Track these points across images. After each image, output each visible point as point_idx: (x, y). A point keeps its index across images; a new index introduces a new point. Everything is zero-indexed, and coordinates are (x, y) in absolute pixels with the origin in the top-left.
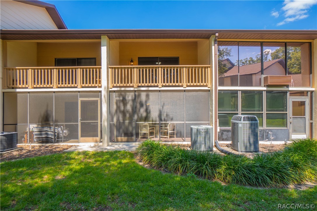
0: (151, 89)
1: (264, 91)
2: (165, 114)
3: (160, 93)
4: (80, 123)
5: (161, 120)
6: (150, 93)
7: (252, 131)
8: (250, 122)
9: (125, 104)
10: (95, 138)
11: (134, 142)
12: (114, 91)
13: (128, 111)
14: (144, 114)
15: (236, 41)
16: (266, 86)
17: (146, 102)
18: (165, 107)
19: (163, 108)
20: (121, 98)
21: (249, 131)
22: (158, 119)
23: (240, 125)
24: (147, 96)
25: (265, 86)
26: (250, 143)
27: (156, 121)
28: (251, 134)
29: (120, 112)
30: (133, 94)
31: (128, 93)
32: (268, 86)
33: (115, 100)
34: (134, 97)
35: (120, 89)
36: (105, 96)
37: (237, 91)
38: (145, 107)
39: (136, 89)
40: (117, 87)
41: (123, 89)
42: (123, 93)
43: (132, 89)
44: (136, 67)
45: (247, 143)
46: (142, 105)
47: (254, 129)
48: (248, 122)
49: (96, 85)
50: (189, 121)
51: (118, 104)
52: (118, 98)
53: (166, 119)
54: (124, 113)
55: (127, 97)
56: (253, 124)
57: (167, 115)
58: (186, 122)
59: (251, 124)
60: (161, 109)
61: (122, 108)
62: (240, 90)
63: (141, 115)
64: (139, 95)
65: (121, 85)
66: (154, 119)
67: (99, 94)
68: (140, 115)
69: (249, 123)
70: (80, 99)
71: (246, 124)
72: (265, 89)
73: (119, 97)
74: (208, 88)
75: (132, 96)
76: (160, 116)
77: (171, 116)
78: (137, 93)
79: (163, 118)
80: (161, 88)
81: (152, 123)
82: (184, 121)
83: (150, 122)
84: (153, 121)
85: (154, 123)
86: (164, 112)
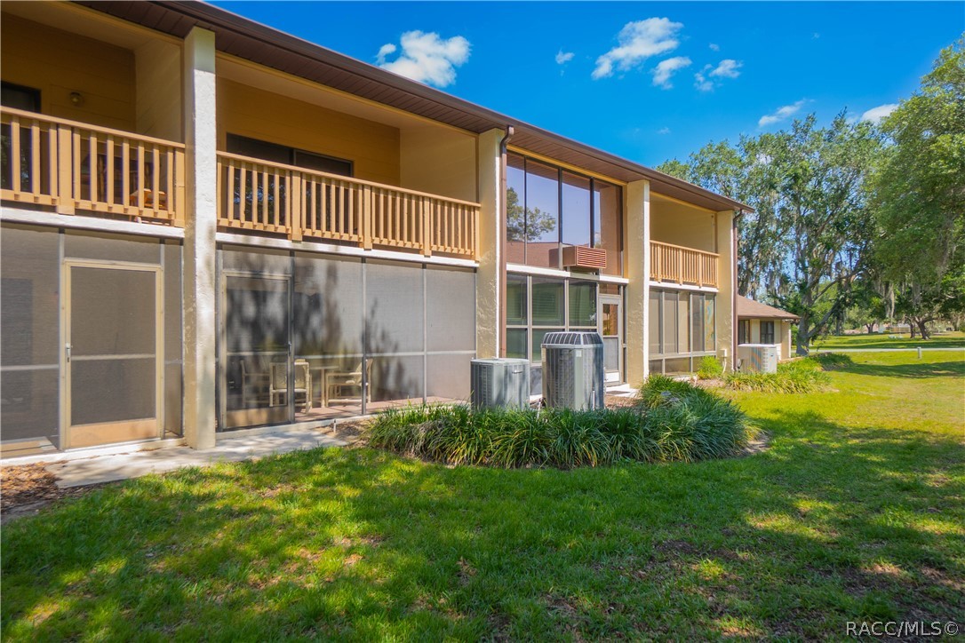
0: (342, 249)
1: (567, 278)
2: (379, 334)
4: (69, 364)
5: (367, 349)
9: (260, 297)
10: (142, 424)
12: (220, 246)
13: (270, 323)
14: (323, 333)
15: (522, 155)
16: (568, 269)
17: (328, 290)
18: (379, 312)
19: (373, 312)
20: (247, 274)
22: (359, 346)
23: (578, 354)
24: (332, 273)
25: (565, 269)
27: (354, 353)
29: (244, 322)
30: (287, 261)
31: (271, 259)
32: (575, 269)
33: (225, 278)
34: (289, 272)
39: (300, 246)
40: (230, 230)
42: (253, 256)
44: (298, 172)
46: (315, 302)
49: (133, 211)
50: (434, 350)
52: (234, 273)
53: (381, 346)
54: (256, 327)
55: (266, 274)
56: (597, 350)
57: (384, 336)
58: (429, 353)
59: (595, 350)
60: (369, 319)
61: (250, 310)
62: (530, 275)
63: (314, 334)
65: (248, 225)
66: (350, 347)
67: (160, 248)
68: (309, 336)
71: (589, 349)
72: (567, 274)
73: (239, 267)
74: (477, 262)
75: (285, 270)
76: (366, 337)
77: (393, 337)
78: (298, 260)
79: (373, 345)
80: (370, 250)
81: (345, 359)
82: (423, 350)
83: (337, 353)
84: (345, 352)
85: (349, 356)
86: (376, 327)
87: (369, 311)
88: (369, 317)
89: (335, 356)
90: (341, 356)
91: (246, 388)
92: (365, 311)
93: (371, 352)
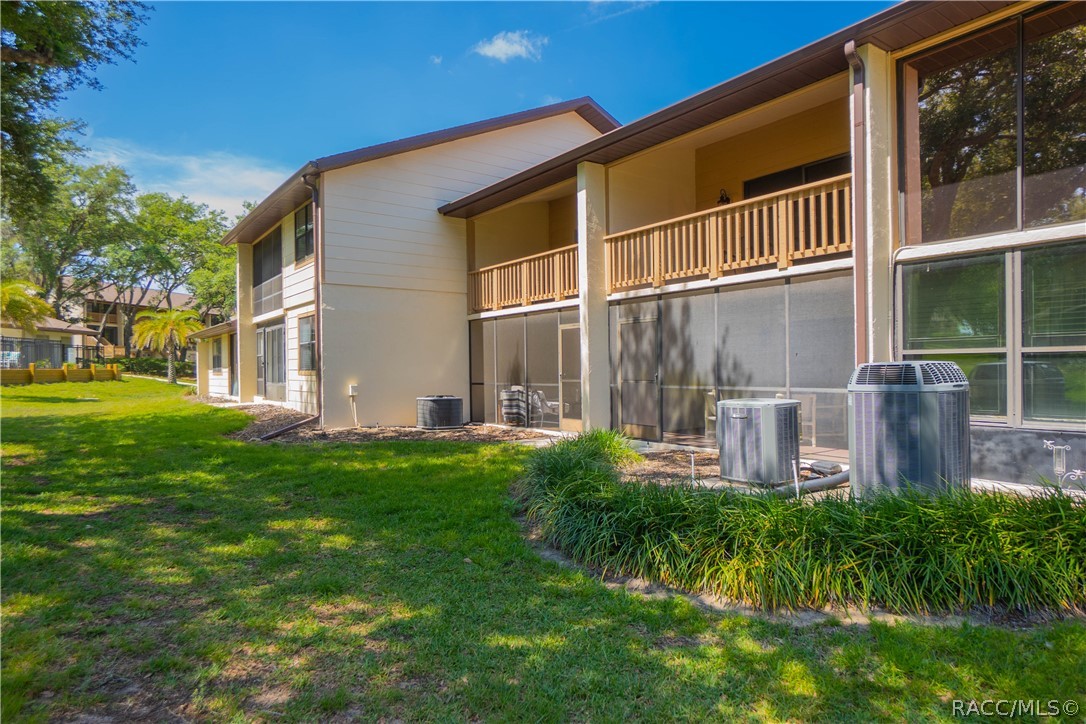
0: (692, 285)
2: (730, 363)
3: (716, 295)
4: (561, 384)
5: (719, 379)
6: (693, 299)
7: (890, 426)
8: (884, 387)
9: (638, 337)
11: (657, 441)
12: (618, 302)
13: (645, 357)
14: (679, 365)
17: (683, 329)
18: (730, 341)
19: (724, 342)
20: (631, 320)
21: (877, 423)
22: (711, 379)
24: (686, 309)
26: (881, 473)
27: (706, 384)
28: (888, 436)
29: (630, 357)
30: (653, 305)
31: (644, 305)
33: (620, 326)
34: (656, 313)
35: (627, 295)
36: (584, 318)
37: (1002, 251)
38: (680, 343)
39: (659, 291)
40: (621, 289)
41: (632, 294)
42: (633, 306)
43: (648, 291)
45: (870, 473)
47: (902, 417)
48: (872, 388)
50: (801, 386)
51: (626, 337)
52: (624, 321)
53: (733, 377)
54: (636, 360)
55: (642, 318)
56: (895, 398)
57: (736, 366)
58: (792, 389)
59: (888, 399)
60: (720, 349)
61: (633, 347)
63: (673, 366)
64: (668, 307)
66: (702, 380)
68: (669, 368)
69: (879, 394)
70: (561, 327)
71: (868, 394)
73: (627, 316)
75: (653, 313)
76: (717, 369)
77: (746, 368)
78: (662, 302)
79: (724, 375)
80: (716, 279)
81: (698, 390)
82: (784, 386)
83: (692, 385)
84: (699, 384)
85: (702, 388)
86: (728, 355)
87: (720, 342)
88: (721, 346)
89: (690, 387)
90: (695, 387)
91: (632, 408)
92: (716, 341)
93: (722, 385)
